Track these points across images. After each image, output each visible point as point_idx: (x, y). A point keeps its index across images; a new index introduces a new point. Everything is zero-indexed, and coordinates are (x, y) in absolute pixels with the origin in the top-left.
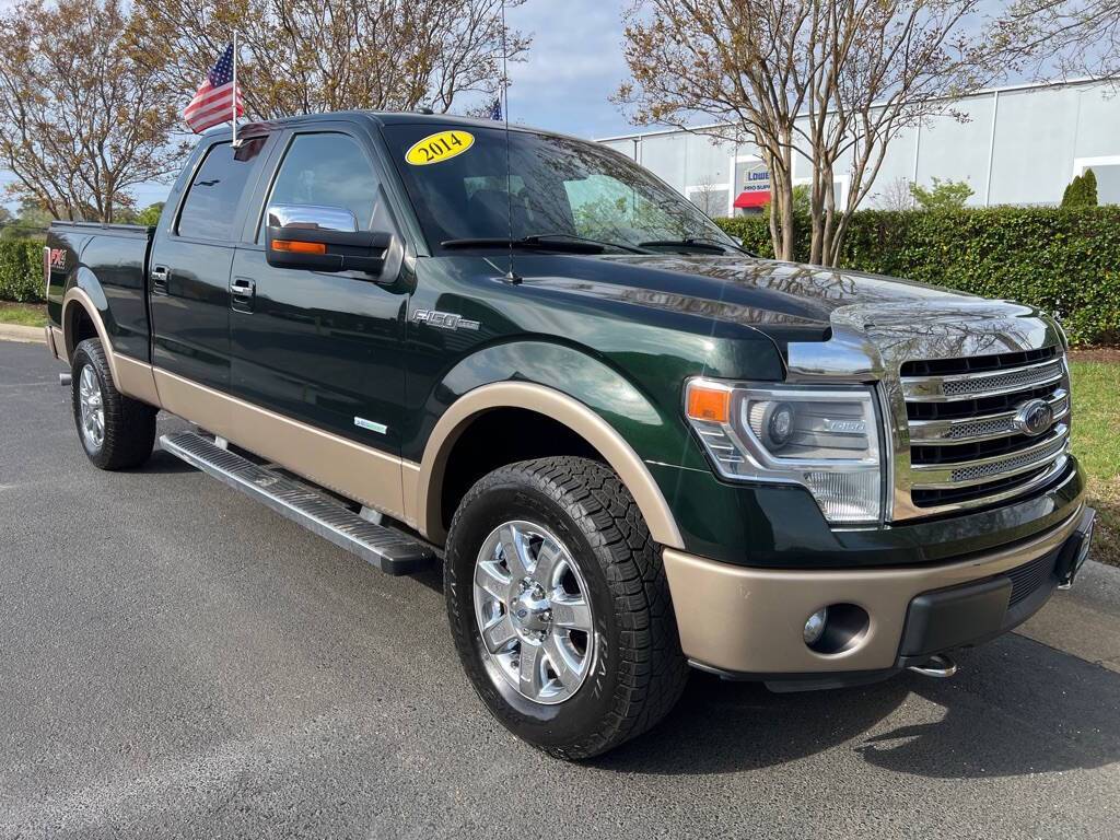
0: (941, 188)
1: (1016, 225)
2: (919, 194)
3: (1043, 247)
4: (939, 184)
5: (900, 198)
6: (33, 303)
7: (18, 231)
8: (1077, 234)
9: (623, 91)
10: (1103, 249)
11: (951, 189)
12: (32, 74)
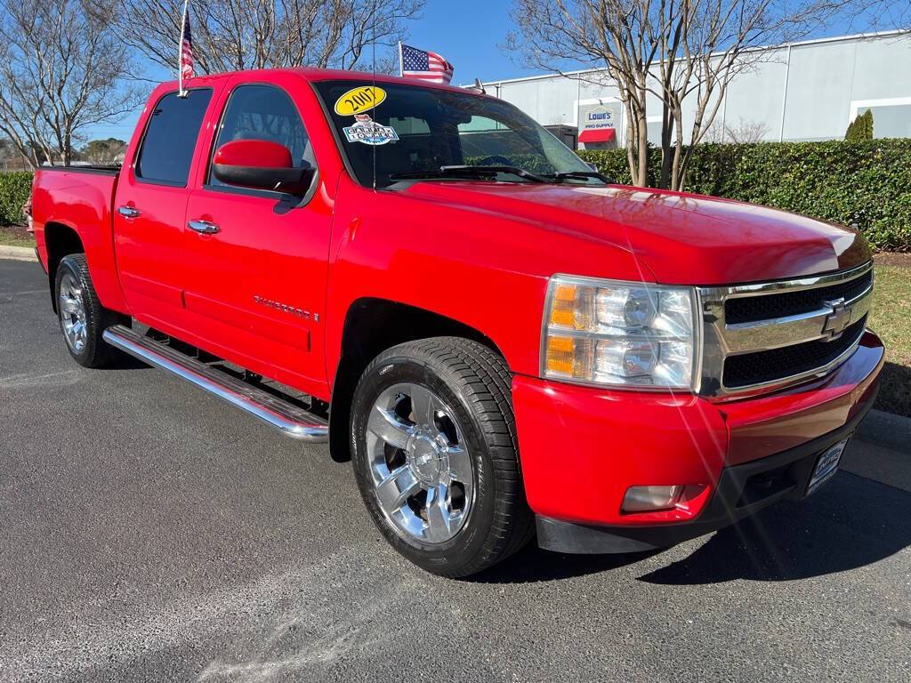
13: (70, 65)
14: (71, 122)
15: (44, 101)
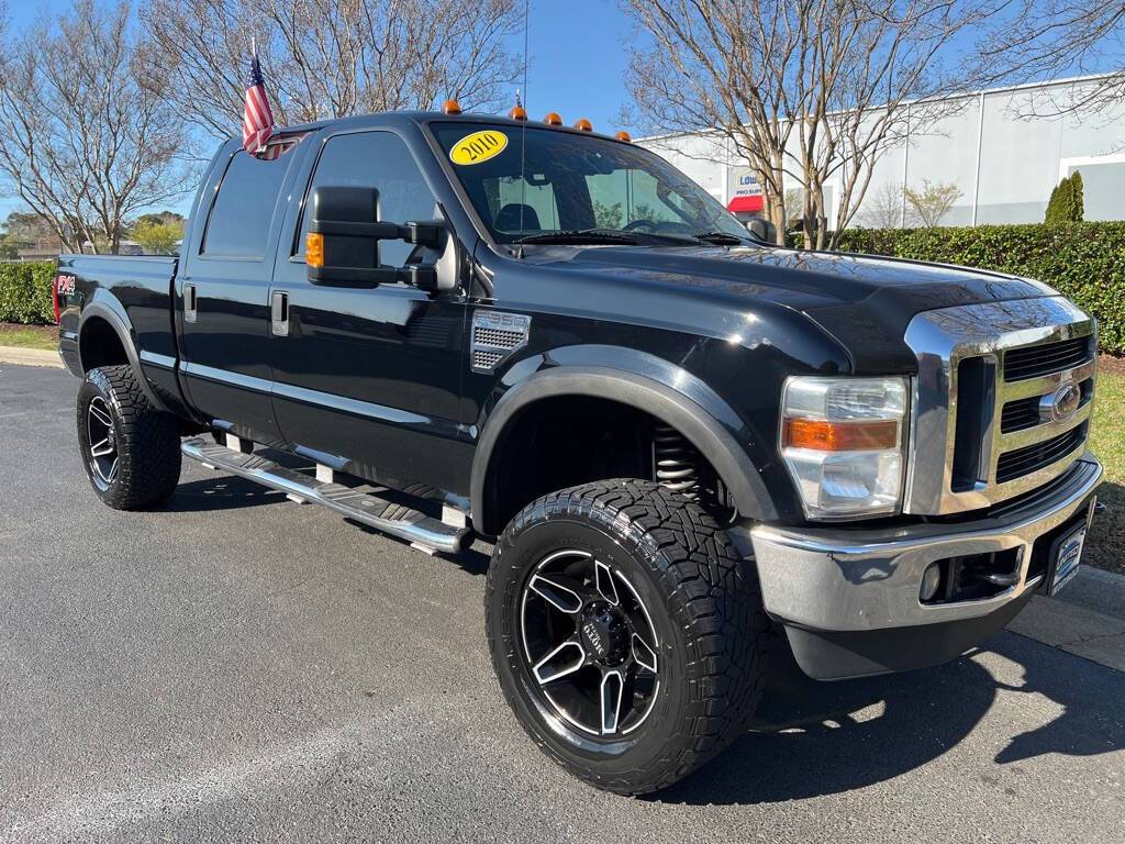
0: (933, 189)
1: (995, 241)
2: (910, 195)
4: (930, 186)
7: (5, 246)
11: (944, 189)
13: (119, 138)
14: (120, 204)
15: (89, 182)
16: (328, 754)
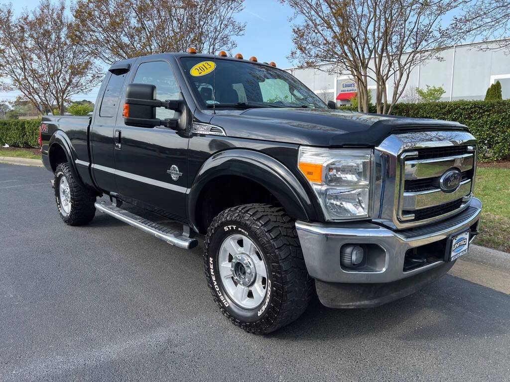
0: (431, 90)
1: (467, 109)
2: (421, 93)
3: (479, 118)
4: (429, 88)
5: (412, 95)
6: (28, 148)
7: (13, 115)
8: (494, 113)
9: (292, 54)
10: (506, 119)
11: (435, 90)
12: (26, 47)
16: (162, 340)
